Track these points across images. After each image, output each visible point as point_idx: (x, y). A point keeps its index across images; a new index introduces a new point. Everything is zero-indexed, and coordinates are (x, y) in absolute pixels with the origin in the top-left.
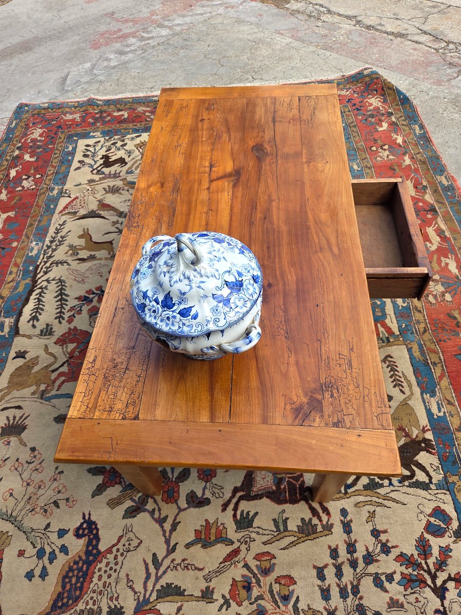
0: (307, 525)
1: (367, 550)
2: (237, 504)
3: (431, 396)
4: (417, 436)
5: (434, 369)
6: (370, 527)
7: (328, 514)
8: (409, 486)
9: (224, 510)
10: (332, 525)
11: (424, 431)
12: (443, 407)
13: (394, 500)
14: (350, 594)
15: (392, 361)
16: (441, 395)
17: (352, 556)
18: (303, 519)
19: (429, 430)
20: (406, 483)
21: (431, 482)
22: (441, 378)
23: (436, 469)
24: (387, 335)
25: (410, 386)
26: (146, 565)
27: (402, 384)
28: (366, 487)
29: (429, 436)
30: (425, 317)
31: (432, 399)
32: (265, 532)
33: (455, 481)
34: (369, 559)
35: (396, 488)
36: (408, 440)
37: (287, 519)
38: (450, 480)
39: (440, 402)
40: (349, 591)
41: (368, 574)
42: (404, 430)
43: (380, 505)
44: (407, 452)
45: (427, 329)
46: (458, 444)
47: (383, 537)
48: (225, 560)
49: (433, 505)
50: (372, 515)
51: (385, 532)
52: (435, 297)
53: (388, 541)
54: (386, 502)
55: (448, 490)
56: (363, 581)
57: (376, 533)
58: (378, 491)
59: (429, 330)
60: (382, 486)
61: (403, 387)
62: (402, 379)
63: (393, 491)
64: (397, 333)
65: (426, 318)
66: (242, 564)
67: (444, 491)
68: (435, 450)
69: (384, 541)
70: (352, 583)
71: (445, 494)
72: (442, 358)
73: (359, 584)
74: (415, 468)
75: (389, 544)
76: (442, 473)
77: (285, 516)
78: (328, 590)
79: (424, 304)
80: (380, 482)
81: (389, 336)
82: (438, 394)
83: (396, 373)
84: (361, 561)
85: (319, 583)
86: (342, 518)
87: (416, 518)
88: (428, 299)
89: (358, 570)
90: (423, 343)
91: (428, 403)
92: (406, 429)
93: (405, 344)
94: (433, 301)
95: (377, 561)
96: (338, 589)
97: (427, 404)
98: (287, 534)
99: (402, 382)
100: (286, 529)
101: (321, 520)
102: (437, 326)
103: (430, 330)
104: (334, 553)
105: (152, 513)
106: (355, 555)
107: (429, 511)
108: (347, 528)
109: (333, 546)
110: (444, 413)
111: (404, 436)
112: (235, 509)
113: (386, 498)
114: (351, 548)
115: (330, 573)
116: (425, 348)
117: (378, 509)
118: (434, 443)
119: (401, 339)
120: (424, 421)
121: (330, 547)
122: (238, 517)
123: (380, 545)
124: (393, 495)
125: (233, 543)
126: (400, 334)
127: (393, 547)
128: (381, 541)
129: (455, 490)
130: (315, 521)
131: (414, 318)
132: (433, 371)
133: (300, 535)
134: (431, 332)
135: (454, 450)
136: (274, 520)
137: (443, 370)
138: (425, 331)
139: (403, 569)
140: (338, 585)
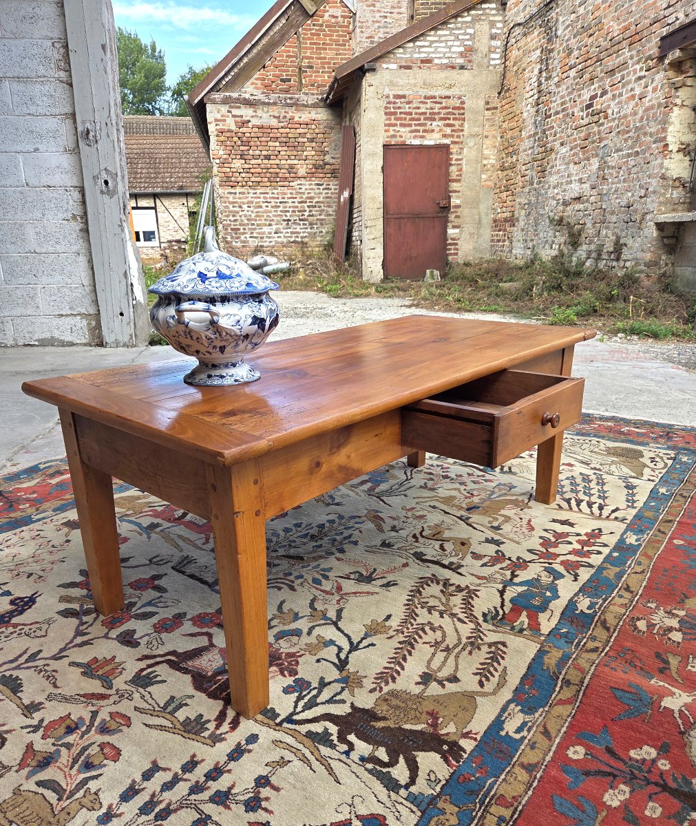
0: (198, 723)
1: (230, 788)
2: (158, 663)
3: (522, 711)
4: (447, 734)
5: (561, 688)
6: (264, 771)
7: (234, 728)
8: (370, 772)
9: (140, 659)
10: (224, 739)
11: (466, 735)
12: (529, 731)
13: (330, 770)
14: (153, 814)
15: (501, 650)
16: (542, 718)
17: (206, 781)
18: (201, 716)
19: (475, 739)
20: (370, 766)
21: (407, 787)
22: (561, 702)
23: (433, 779)
24: (526, 627)
25: (500, 685)
26: (25, 652)
27: (491, 678)
28: (310, 735)
29: (468, 745)
30: (611, 638)
31: (521, 715)
32: (150, 701)
33: (448, 811)
34: (222, 798)
35: (348, 761)
37: (186, 705)
38: (440, 805)
39: (530, 724)
40: (157, 810)
41: (197, 809)
43: (305, 760)
44: (411, 740)
45: (600, 650)
46: (504, 780)
47: (265, 792)
48: (84, 696)
49: (378, 810)
50: (283, 763)
51: (277, 789)
52: (651, 625)
53: (267, 799)
54: (316, 764)
55: (423, 812)
56: (182, 812)
57: (262, 781)
58: (321, 747)
59: (602, 652)
60: (333, 746)
61: (488, 680)
62: (496, 674)
63: (340, 760)
65: (612, 641)
66: (94, 709)
67: (415, 809)
68: (458, 762)
69: (262, 796)
70: (169, 804)
71: (412, 811)
72: (586, 682)
73: (175, 811)
75: (264, 804)
76: (438, 789)
77: (188, 701)
78: (137, 792)
79: (621, 624)
80: (336, 742)
81: (528, 629)
82: (537, 715)
83: (495, 664)
84: (208, 793)
85: (138, 778)
86: (243, 742)
87: (335, 805)
88: (634, 622)
89: (193, 797)
90: (574, 657)
91: (509, 714)
92: (441, 719)
93: (542, 644)
94: (643, 628)
95: (228, 808)
96: (147, 798)
97: (506, 714)
98: (168, 716)
99: (494, 676)
100: (172, 713)
101: (217, 727)
102: (623, 655)
103: (603, 654)
104: (191, 765)
105: (82, 623)
106: (210, 783)
107: (363, 811)
108: (237, 753)
109: (198, 758)
110: (524, 738)
111: (428, 724)
112: (150, 666)
113: (322, 760)
114: (215, 773)
115: (161, 778)
116: (570, 661)
117: (297, 763)
118: (465, 756)
119: (543, 639)
120: (480, 724)
121: (194, 756)
122: (144, 673)
123: (252, 795)
124: (335, 765)
125: (111, 688)
126: (548, 635)
127: (266, 810)
128: (259, 793)
129: (436, 819)
130: (211, 726)
131: (590, 632)
132: (557, 689)
133: (179, 726)
135: (489, 782)
136: (172, 698)
137: (576, 696)
138: (593, 651)
140: (153, 795)
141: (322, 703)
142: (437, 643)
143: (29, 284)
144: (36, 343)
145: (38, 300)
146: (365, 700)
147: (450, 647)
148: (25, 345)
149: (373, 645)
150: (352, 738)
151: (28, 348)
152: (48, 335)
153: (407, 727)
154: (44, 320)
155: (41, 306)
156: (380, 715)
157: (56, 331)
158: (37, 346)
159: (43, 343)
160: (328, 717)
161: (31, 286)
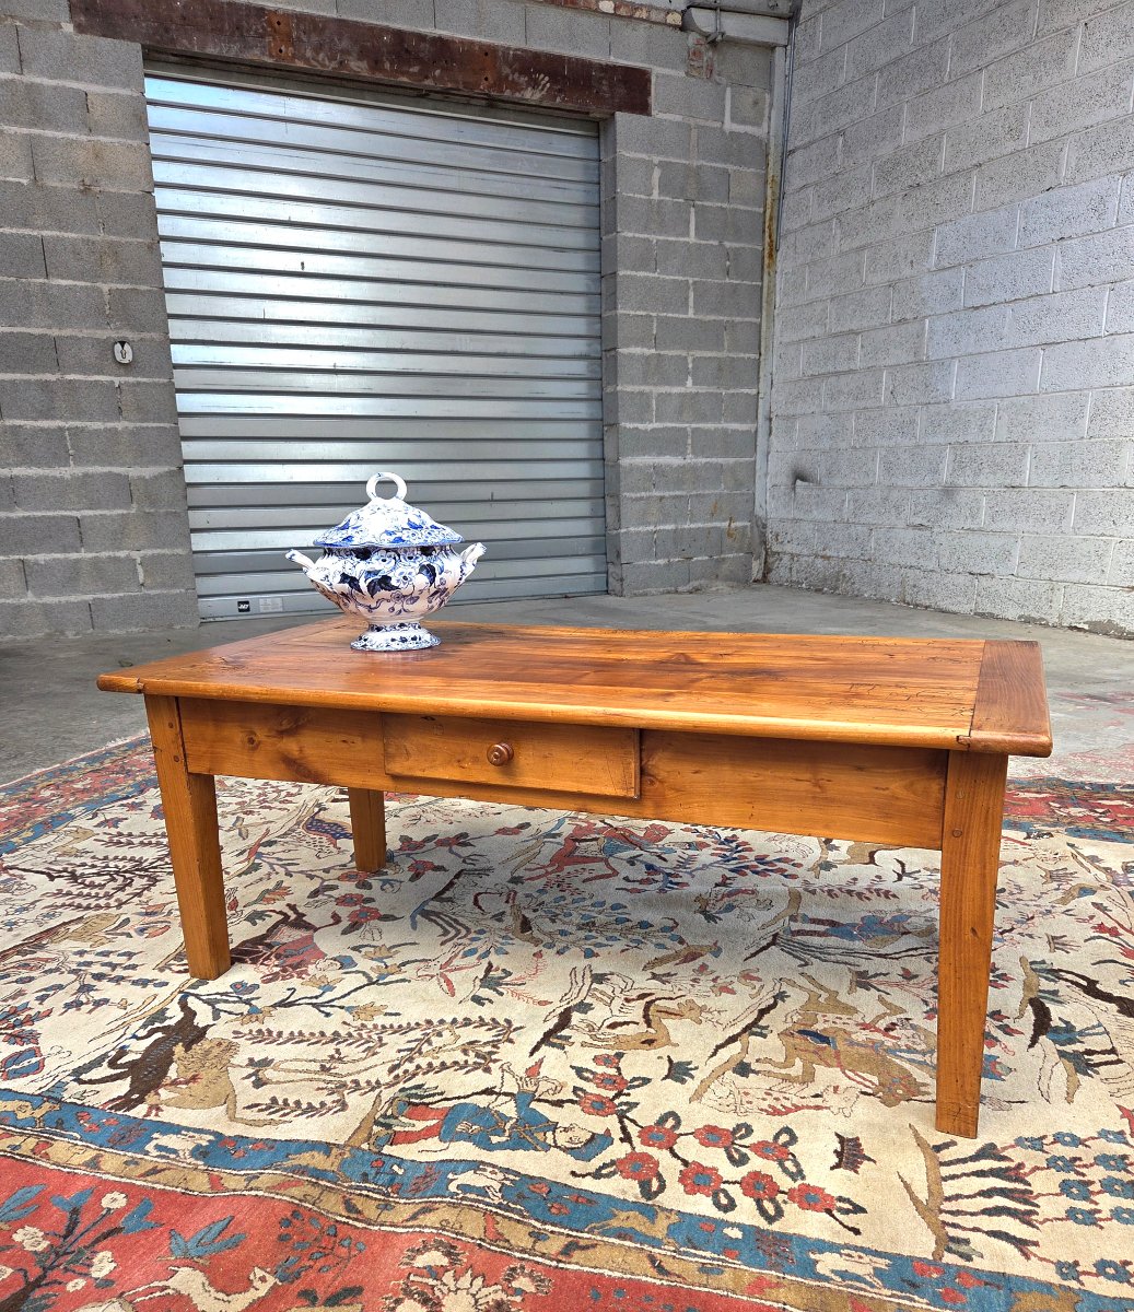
3: (199, 1147)
4: (157, 1094)
7: (180, 972)
8: (106, 1055)
9: (288, 905)
11: (154, 1107)
12: (158, 1156)
13: (111, 1031)
16: (185, 1165)
19: (147, 1115)
20: (113, 1053)
21: (78, 1079)
22: (215, 1180)
23: (85, 1094)
24: (397, 1129)
25: (251, 1123)
26: (293, 860)
27: (267, 1112)
28: (163, 1011)
29: (139, 1111)
30: (391, 1226)
31: (191, 1147)
33: (39, 1110)
35: (122, 1039)
36: (167, 1081)
38: (48, 1104)
39: (172, 1156)
42: (187, 1083)
44: (151, 1072)
45: (352, 1215)
46: (75, 1145)
47: (88, 1006)
49: (48, 1068)
50: (123, 1006)
51: (90, 1011)
52: (435, 1272)
53: (78, 1009)
54: (120, 1022)
55: (40, 1095)
57: (101, 1002)
58: (141, 1021)
59: (348, 1217)
60: (144, 1027)
61: (262, 1110)
62: (276, 1117)
63: (124, 1034)
64: (387, 1150)
65: (383, 1228)
67: (45, 1089)
69: (83, 1006)
71: (41, 1088)
74: (119, 1071)
76: (68, 1101)
79: (426, 1230)
80: (150, 1027)
81: (390, 1132)
82: (190, 1161)
83: (297, 1112)
84: (93, 982)
86: (157, 981)
87: (61, 1044)
88: (437, 1249)
90: (320, 1182)
91: (192, 1137)
92: (184, 1086)
93: (345, 1146)
94: (421, 1261)
97: (191, 1134)
99: (270, 1114)
102: (346, 1243)
103: (344, 1219)
104: (131, 967)
107: (50, 1061)
110: (147, 1153)
111: (178, 1078)
112: (280, 913)
113: (125, 1025)
116: (305, 1178)
118: (121, 1112)
119: (365, 1146)
120: (168, 1115)
126: (380, 1153)
128: (87, 1003)
129: (29, 1103)
131: (401, 1201)
132: (242, 1172)
134: (339, 1218)
135: (75, 1134)
137: (227, 1191)
138: (350, 1207)
139: (32, 1013)
141: (214, 1008)
142: (340, 1059)
143: (1103, 535)
144: (1086, 627)
145: (1108, 560)
146: (221, 1031)
147: (332, 1071)
148: (1071, 628)
149: (328, 1015)
150: (159, 1035)
151: (1075, 632)
152: (1104, 617)
153: (173, 1067)
154: (1105, 593)
155: (1107, 570)
156: (193, 1047)
157: (1118, 612)
158: (1085, 631)
159: (1097, 628)
160: (190, 1014)
161: (1103, 538)
